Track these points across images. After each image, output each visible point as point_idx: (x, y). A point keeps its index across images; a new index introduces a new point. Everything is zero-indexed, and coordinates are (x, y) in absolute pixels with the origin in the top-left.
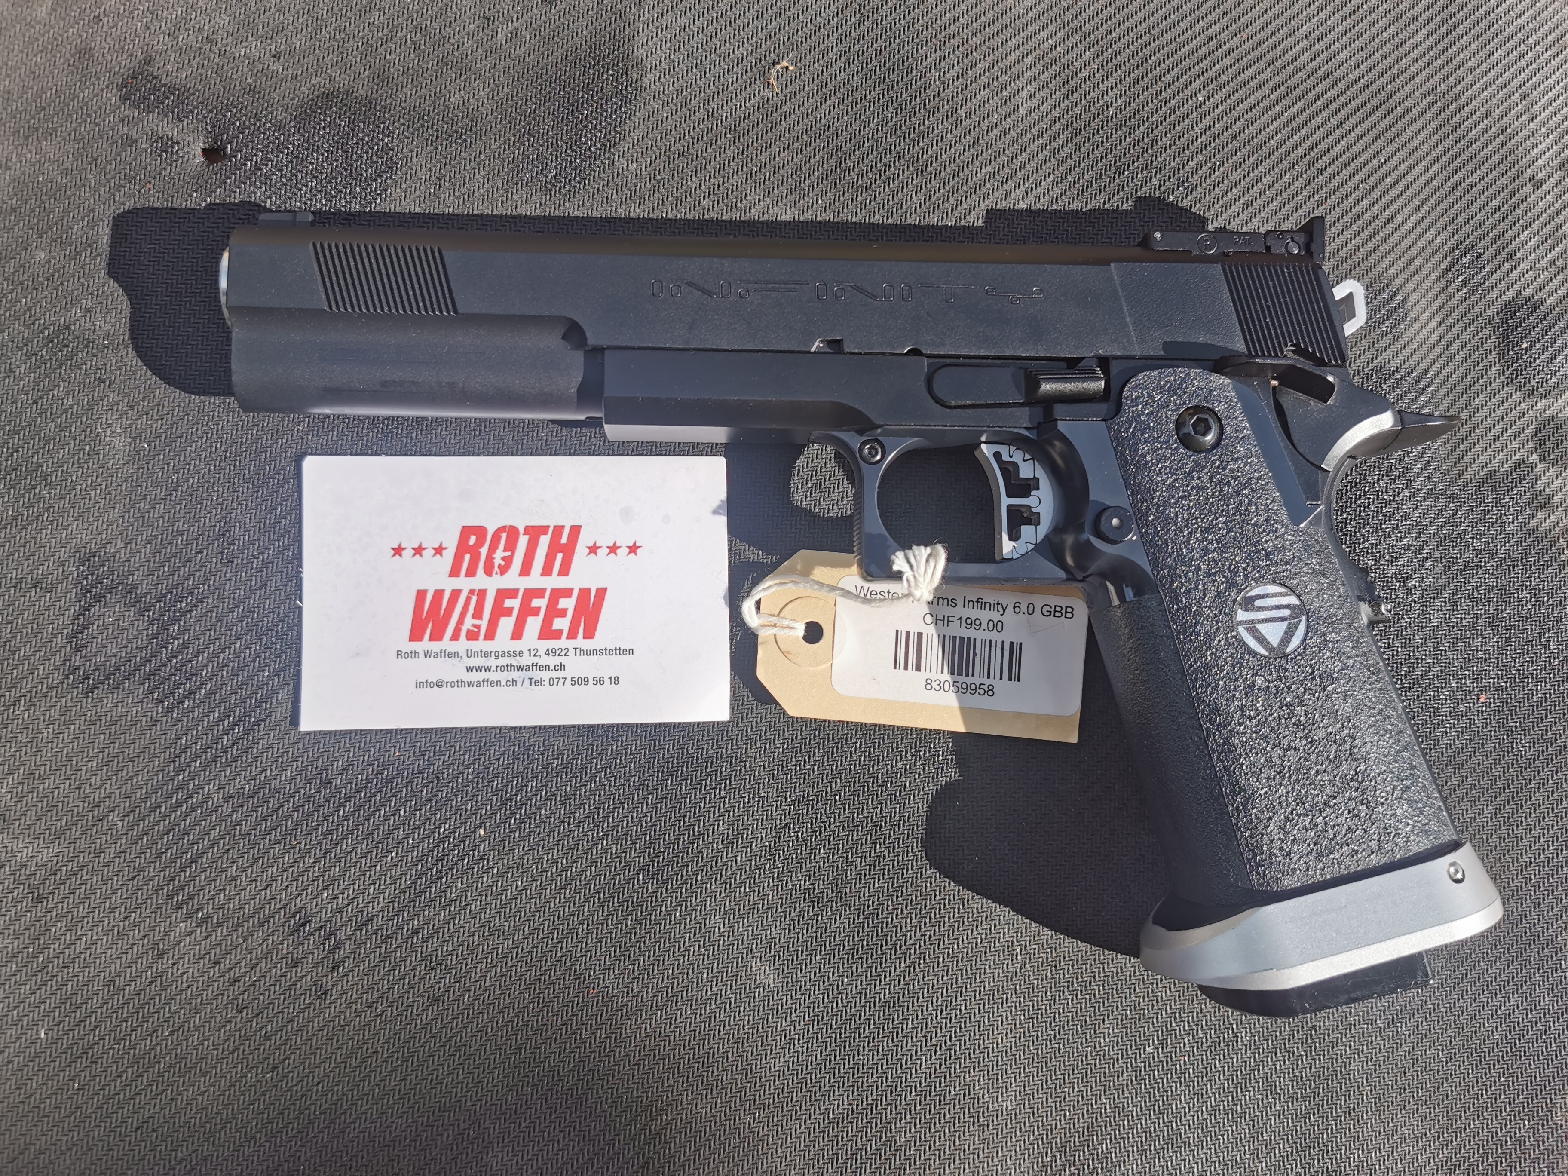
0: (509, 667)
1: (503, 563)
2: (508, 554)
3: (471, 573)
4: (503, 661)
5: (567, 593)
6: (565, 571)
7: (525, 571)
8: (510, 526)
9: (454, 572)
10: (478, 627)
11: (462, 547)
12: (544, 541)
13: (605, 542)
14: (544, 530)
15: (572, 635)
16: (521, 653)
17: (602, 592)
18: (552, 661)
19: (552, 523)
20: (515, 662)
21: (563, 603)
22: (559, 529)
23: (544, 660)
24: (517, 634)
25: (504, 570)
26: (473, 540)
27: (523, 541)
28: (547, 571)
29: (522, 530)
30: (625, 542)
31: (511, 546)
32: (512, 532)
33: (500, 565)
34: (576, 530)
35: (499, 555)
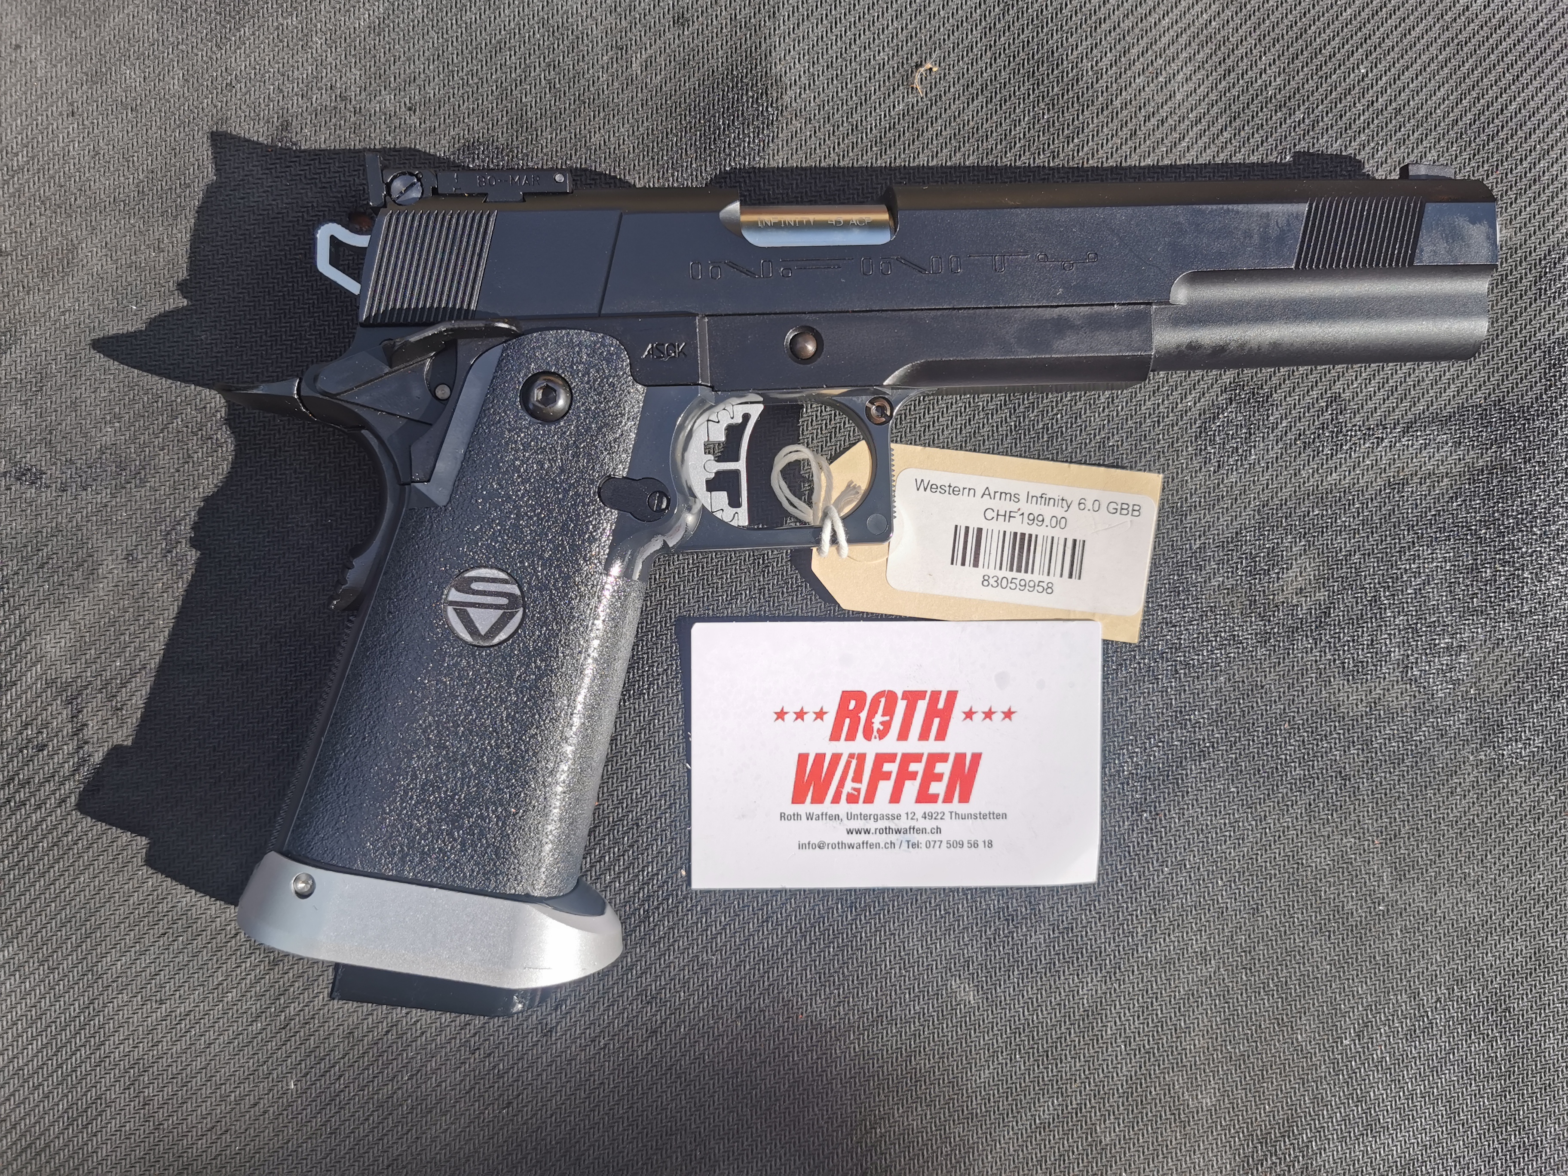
0: (887, 830)
1: (881, 728)
2: (887, 718)
3: (851, 737)
4: (882, 824)
5: (943, 757)
6: (941, 735)
7: (903, 735)
8: (889, 691)
9: (835, 736)
10: (858, 790)
11: (842, 711)
12: (922, 706)
13: (980, 708)
14: (921, 695)
15: (948, 799)
16: (899, 817)
17: (977, 757)
18: (929, 824)
19: (929, 688)
20: (893, 825)
21: (940, 768)
22: (936, 695)
23: (921, 824)
24: (895, 797)
25: (882, 734)
26: (852, 705)
27: (901, 705)
28: (924, 736)
29: (900, 695)
30: (1000, 708)
31: (890, 711)
32: (891, 697)
33: (878, 730)
34: (952, 696)
35: (878, 720)
